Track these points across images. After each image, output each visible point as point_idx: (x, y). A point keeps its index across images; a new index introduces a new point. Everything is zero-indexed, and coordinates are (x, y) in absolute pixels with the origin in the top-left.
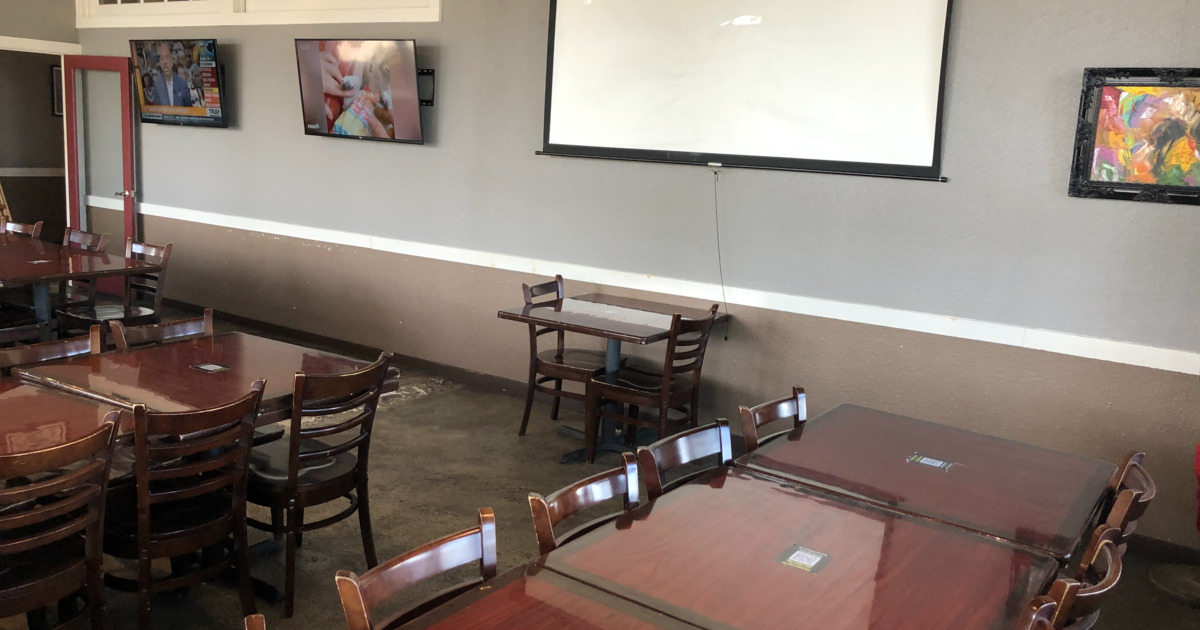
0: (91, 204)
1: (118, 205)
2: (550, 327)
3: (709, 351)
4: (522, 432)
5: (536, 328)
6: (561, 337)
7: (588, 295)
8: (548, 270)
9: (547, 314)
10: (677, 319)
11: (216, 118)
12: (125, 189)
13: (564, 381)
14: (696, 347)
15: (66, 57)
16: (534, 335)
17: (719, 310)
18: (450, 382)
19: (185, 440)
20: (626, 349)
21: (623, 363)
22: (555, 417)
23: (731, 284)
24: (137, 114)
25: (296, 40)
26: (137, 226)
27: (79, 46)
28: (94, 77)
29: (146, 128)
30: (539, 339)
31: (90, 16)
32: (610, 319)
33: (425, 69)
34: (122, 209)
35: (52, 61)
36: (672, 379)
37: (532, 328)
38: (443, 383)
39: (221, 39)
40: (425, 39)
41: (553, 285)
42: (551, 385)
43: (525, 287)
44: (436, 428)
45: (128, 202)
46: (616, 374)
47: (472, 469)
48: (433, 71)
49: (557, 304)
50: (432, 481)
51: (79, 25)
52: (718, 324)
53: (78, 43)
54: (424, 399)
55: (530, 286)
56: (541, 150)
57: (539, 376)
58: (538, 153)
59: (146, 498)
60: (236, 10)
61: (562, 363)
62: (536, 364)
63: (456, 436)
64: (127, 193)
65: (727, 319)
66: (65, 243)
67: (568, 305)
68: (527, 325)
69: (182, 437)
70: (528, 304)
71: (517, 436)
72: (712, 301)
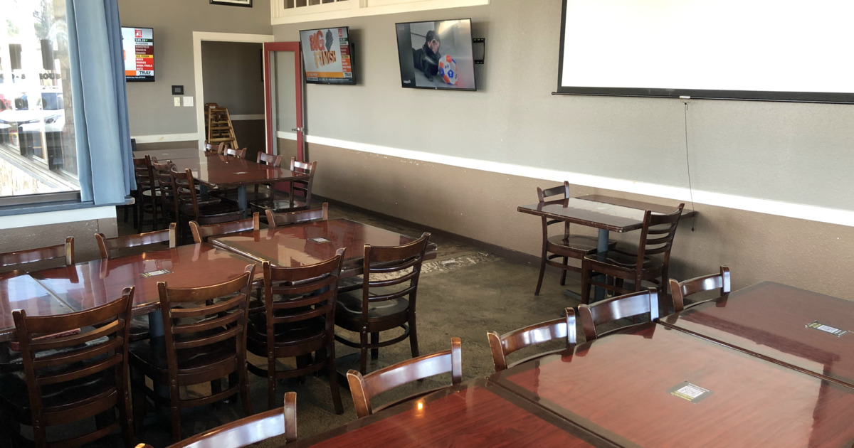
0: (279, 136)
1: (293, 137)
2: (557, 220)
3: (677, 239)
4: (537, 292)
5: (548, 220)
6: (567, 226)
7: (590, 196)
8: (558, 177)
9: (557, 210)
10: (648, 214)
11: (350, 79)
12: (298, 126)
13: (569, 258)
14: (667, 234)
15: (265, 43)
16: (545, 224)
17: (684, 208)
18: (493, 256)
19: (295, 285)
20: (614, 236)
21: (612, 246)
22: (563, 283)
23: (697, 188)
24: (304, 79)
25: (396, 24)
26: (304, 150)
27: (273, 36)
28: (281, 55)
29: (309, 86)
30: (549, 227)
31: (279, 17)
32: (602, 213)
33: (478, 39)
34: (296, 139)
35: (257, 46)
36: (645, 258)
37: (544, 220)
38: (488, 257)
39: (352, 26)
40: (478, 17)
41: (561, 189)
42: (560, 260)
43: (539, 190)
44: (478, 286)
45: (299, 134)
46: (605, 254)
47: (497, 316)
48: (484, 39)
49: (564, 202)
50: (469, 322)
51: (273, 23)
52: (686, 219)
53: (272, 34)
54: (473, 267)
55: (543, 189)
56: (556, 91)
57: (549, 254)
58: (553, 93)
59: (272, 320)
60: (361, 6)
61: (568, 245)
62: (547, 245)
63: (491, 293)
64: (299, 129)
65: (693, 215)
66: (258, 162)
67: (573, 203)
68: (541, 217)
69: (293, 283)
70: (541, 202)
71: (533, 295)
72: (680, 201)
